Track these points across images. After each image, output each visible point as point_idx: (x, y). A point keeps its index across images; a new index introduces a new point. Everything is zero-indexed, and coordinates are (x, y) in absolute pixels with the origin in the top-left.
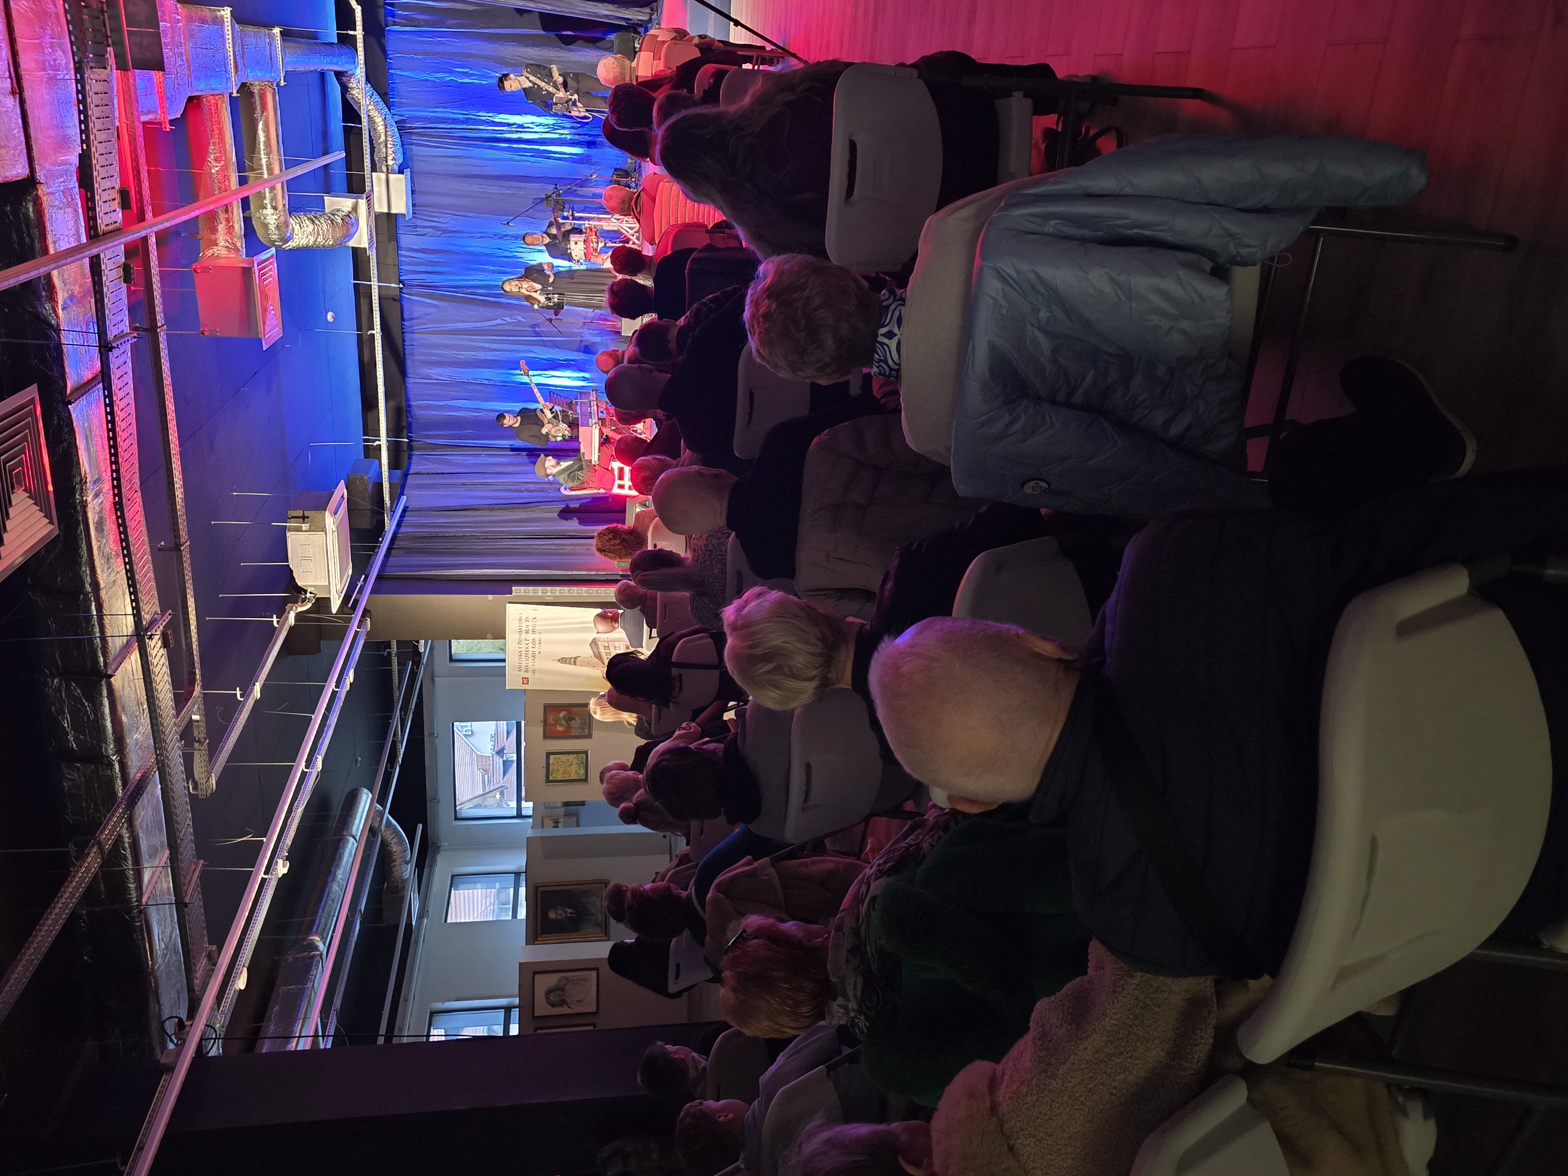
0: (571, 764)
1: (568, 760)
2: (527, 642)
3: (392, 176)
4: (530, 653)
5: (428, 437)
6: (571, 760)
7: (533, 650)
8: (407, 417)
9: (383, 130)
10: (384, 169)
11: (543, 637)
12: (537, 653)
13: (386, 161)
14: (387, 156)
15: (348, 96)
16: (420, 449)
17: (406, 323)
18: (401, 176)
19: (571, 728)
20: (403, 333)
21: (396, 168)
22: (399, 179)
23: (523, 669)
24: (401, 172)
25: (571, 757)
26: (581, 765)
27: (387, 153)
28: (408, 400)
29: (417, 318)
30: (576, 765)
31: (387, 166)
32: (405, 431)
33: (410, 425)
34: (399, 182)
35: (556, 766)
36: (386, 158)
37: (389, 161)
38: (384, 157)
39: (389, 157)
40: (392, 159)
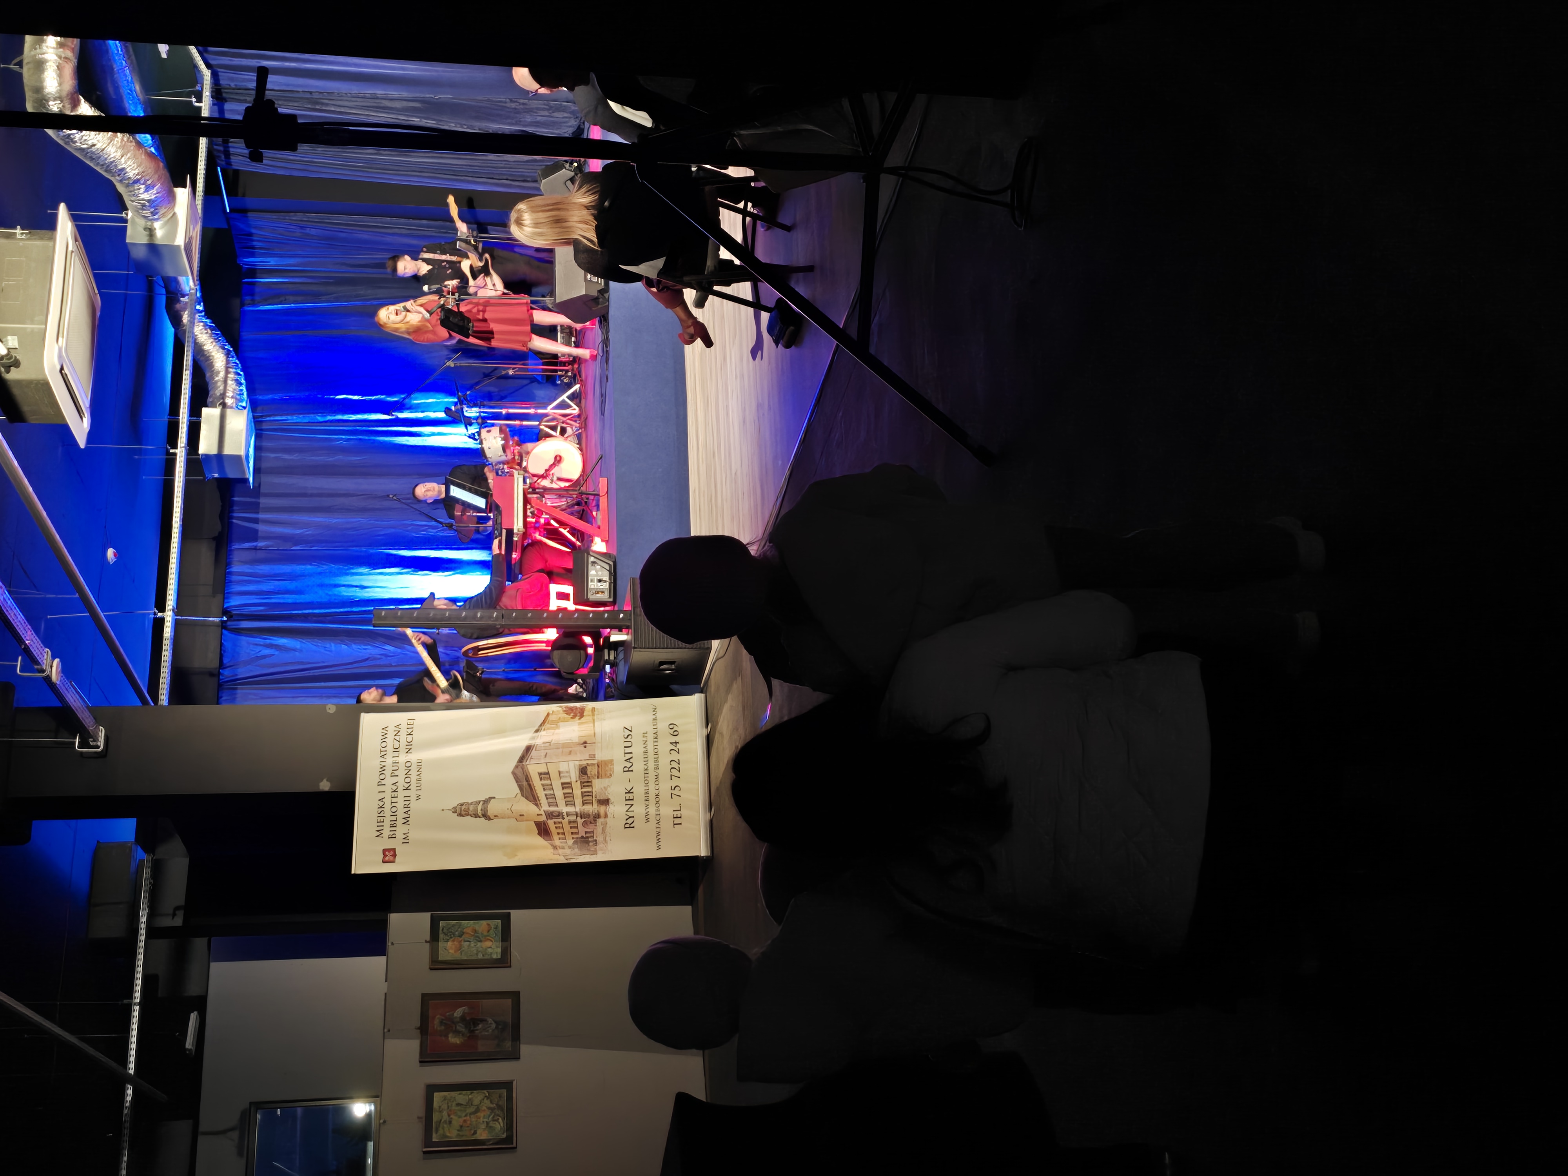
0: (477, 1110)
1: (470, 1103)
6: (476, 1101)
24: (241, 409)
25: (477, 1097)
26: (497, 1112)
27: (224, 390)
30: (488, 1112)
35: (445, 1113)
36: (223, 395)
37: (227, 398)
38: (221, 395)
39: (227, 394)
40: (232, 397)
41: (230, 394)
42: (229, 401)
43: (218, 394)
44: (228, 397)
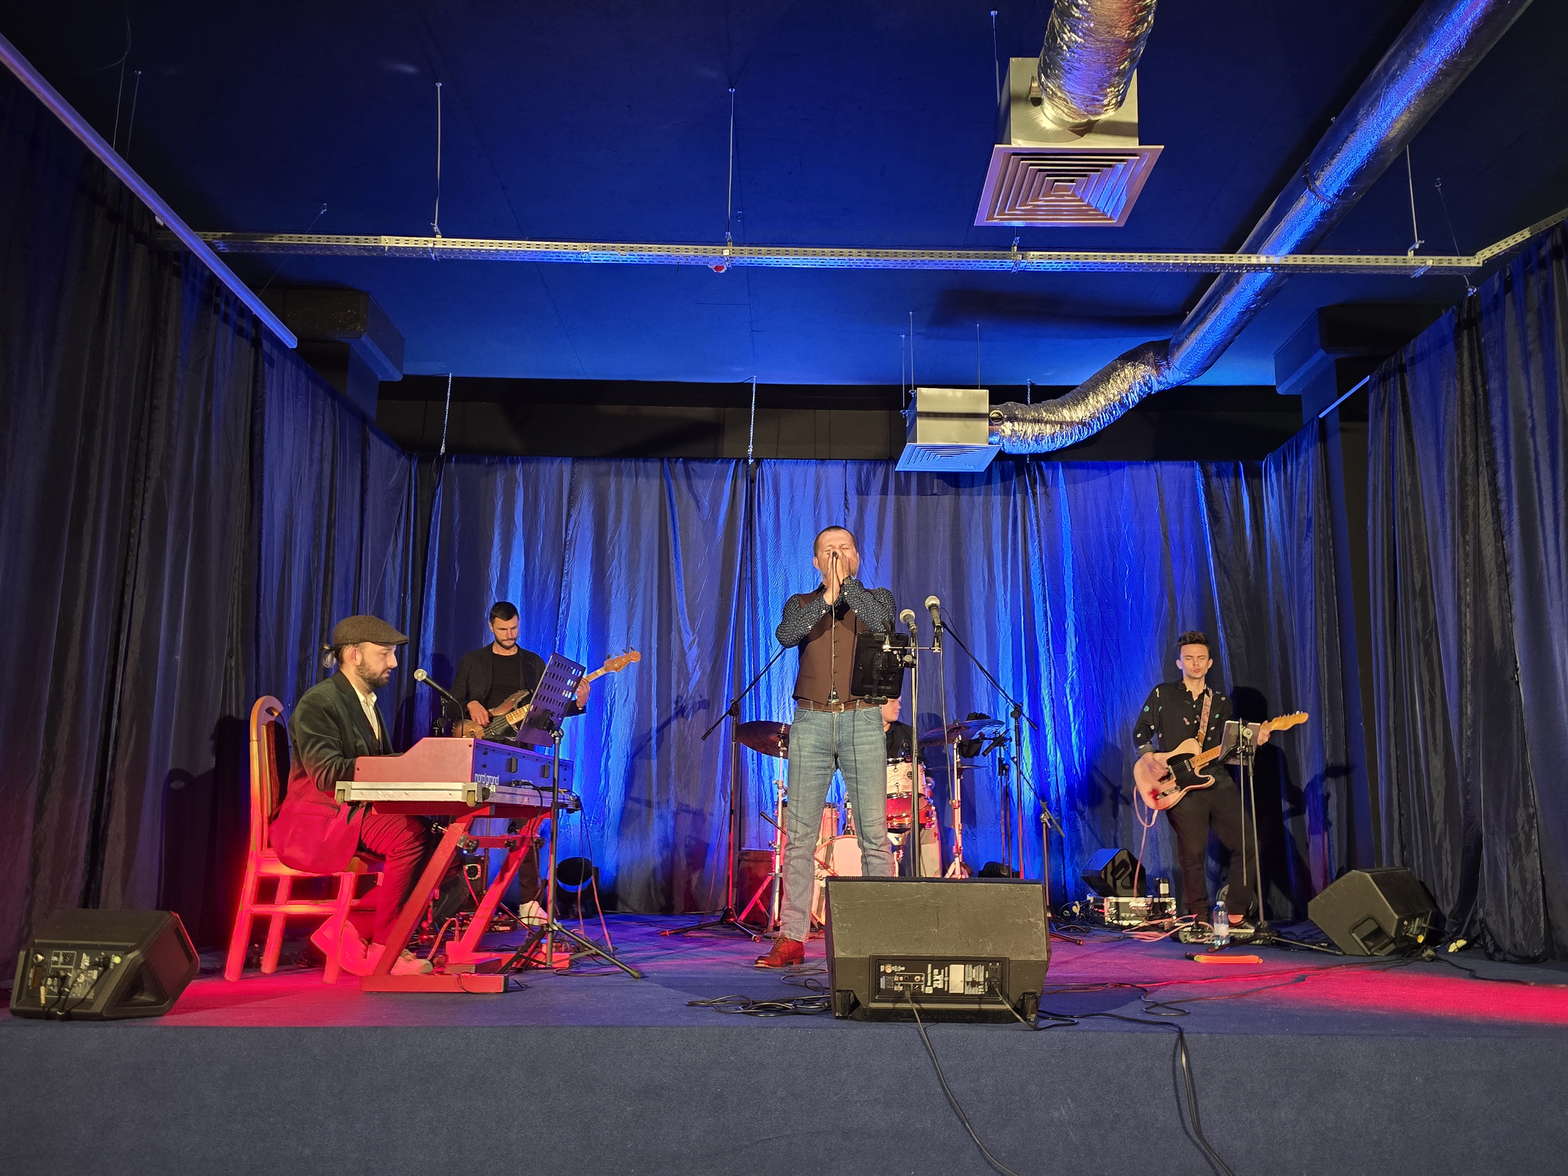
3: (986, 429)
9: (1061, 419)
10: (993, 414)
14: (1021, 422)
22: (978, 443)
24: (992, 447)
27: (1024, 420)
31: (1002, 420)
36: (1012, 419)
37: (1011, 424)
38: (1015, 415)
39: (1016, 423)
40: (1013, 430)
41: (1017, 426)
42: (1007, 427)
43: (1017, 413)
44: (1013, 425)
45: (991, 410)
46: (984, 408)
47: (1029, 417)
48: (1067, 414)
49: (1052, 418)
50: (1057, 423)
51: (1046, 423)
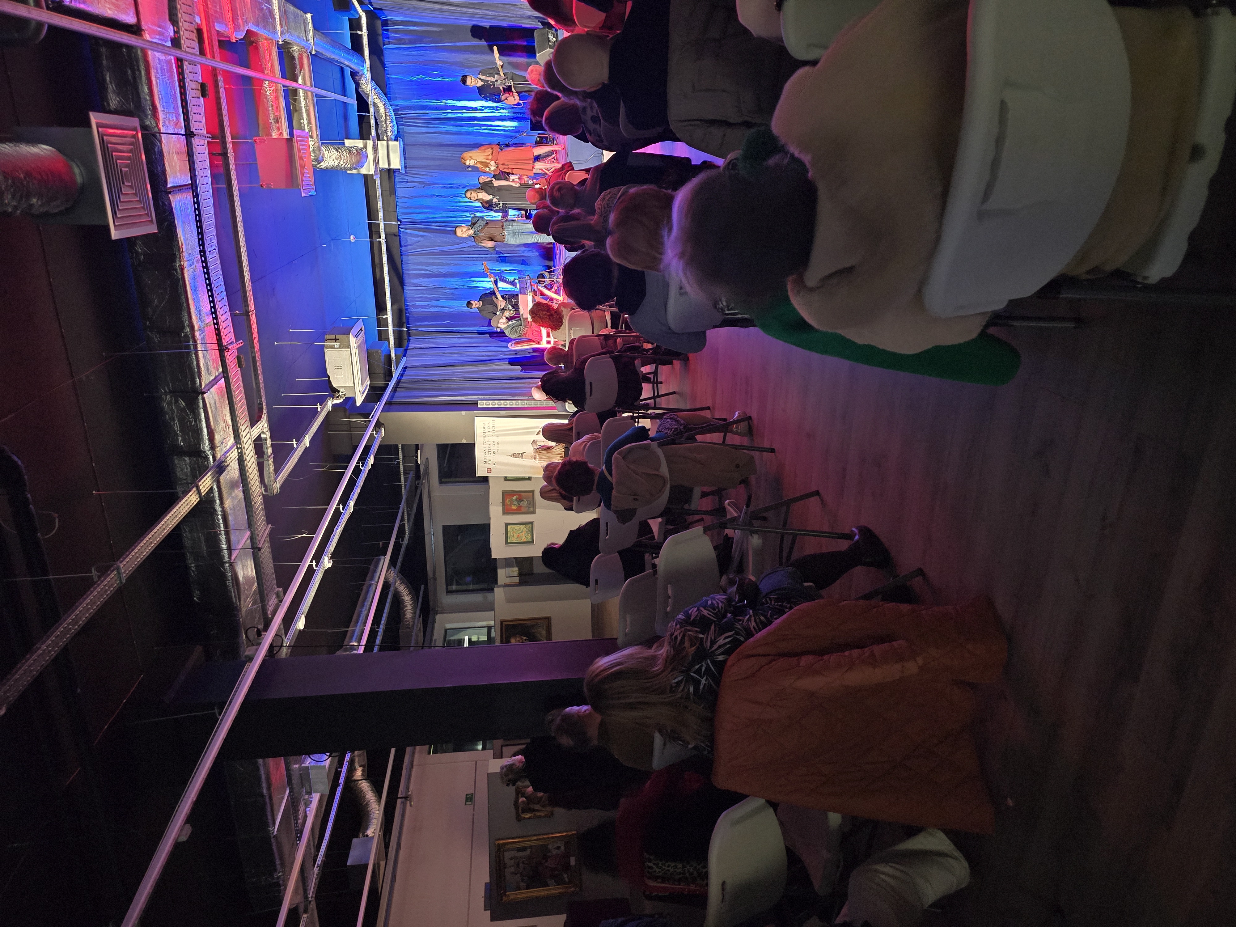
0: (522, 531)
1: (519, 529)
2: (489, 443)
3: (391, 143)
4: (492, 451)
5: (420, 326)
6: (521, 529)
7: (494, 448)
8: (406, 313)
9: (384, 112)
10: (386, 139)
11: (500, 439)
12: (496, 451)
13: (386, 133)
14: (387, 130)
15: (360, 90)
16: (416, 335)
17: (403, 249)
18: (396, 143)
19: (521, 507)
20: (401, 255)
21: (393, 138)
22: (395, 146)
23: (487, 462)
24: (396, 140)
25: (522, 527)
26: (529, 532)
27: (386, 127)
28: (406, 301)
29: (410, 245)
30: (525, 532)
31: (387, 136)
32: (405, 325)
33: (408, 318)
34: (395, 145)
35: (511, 533)
37: (388, 132)
42: (389, 134)
45: (385, 141)
46: (385, 143)
47: (385, 126)
48: (382, 110)
49: (384, 116)
50: (386, 115)
51: (386, 119)
